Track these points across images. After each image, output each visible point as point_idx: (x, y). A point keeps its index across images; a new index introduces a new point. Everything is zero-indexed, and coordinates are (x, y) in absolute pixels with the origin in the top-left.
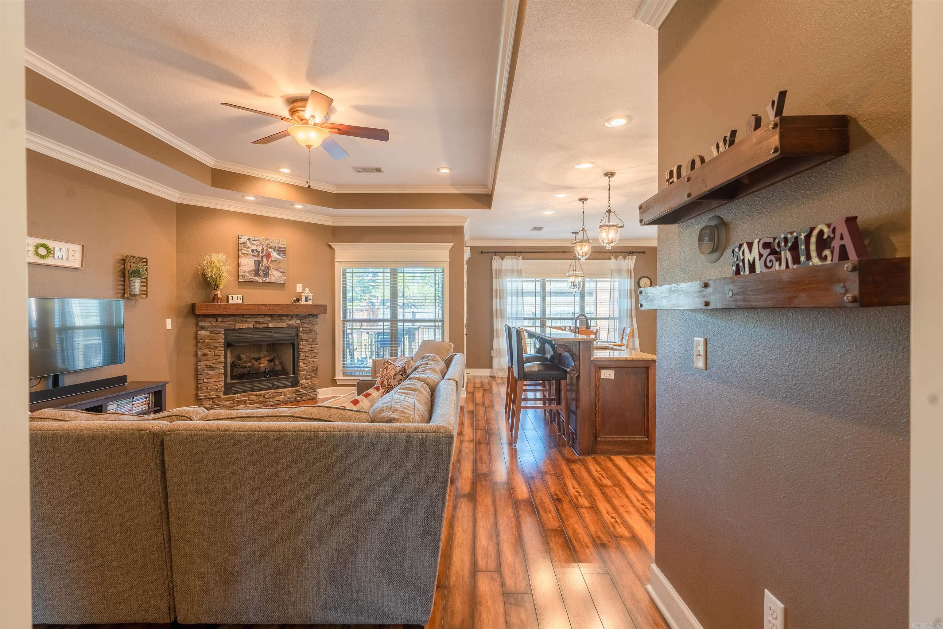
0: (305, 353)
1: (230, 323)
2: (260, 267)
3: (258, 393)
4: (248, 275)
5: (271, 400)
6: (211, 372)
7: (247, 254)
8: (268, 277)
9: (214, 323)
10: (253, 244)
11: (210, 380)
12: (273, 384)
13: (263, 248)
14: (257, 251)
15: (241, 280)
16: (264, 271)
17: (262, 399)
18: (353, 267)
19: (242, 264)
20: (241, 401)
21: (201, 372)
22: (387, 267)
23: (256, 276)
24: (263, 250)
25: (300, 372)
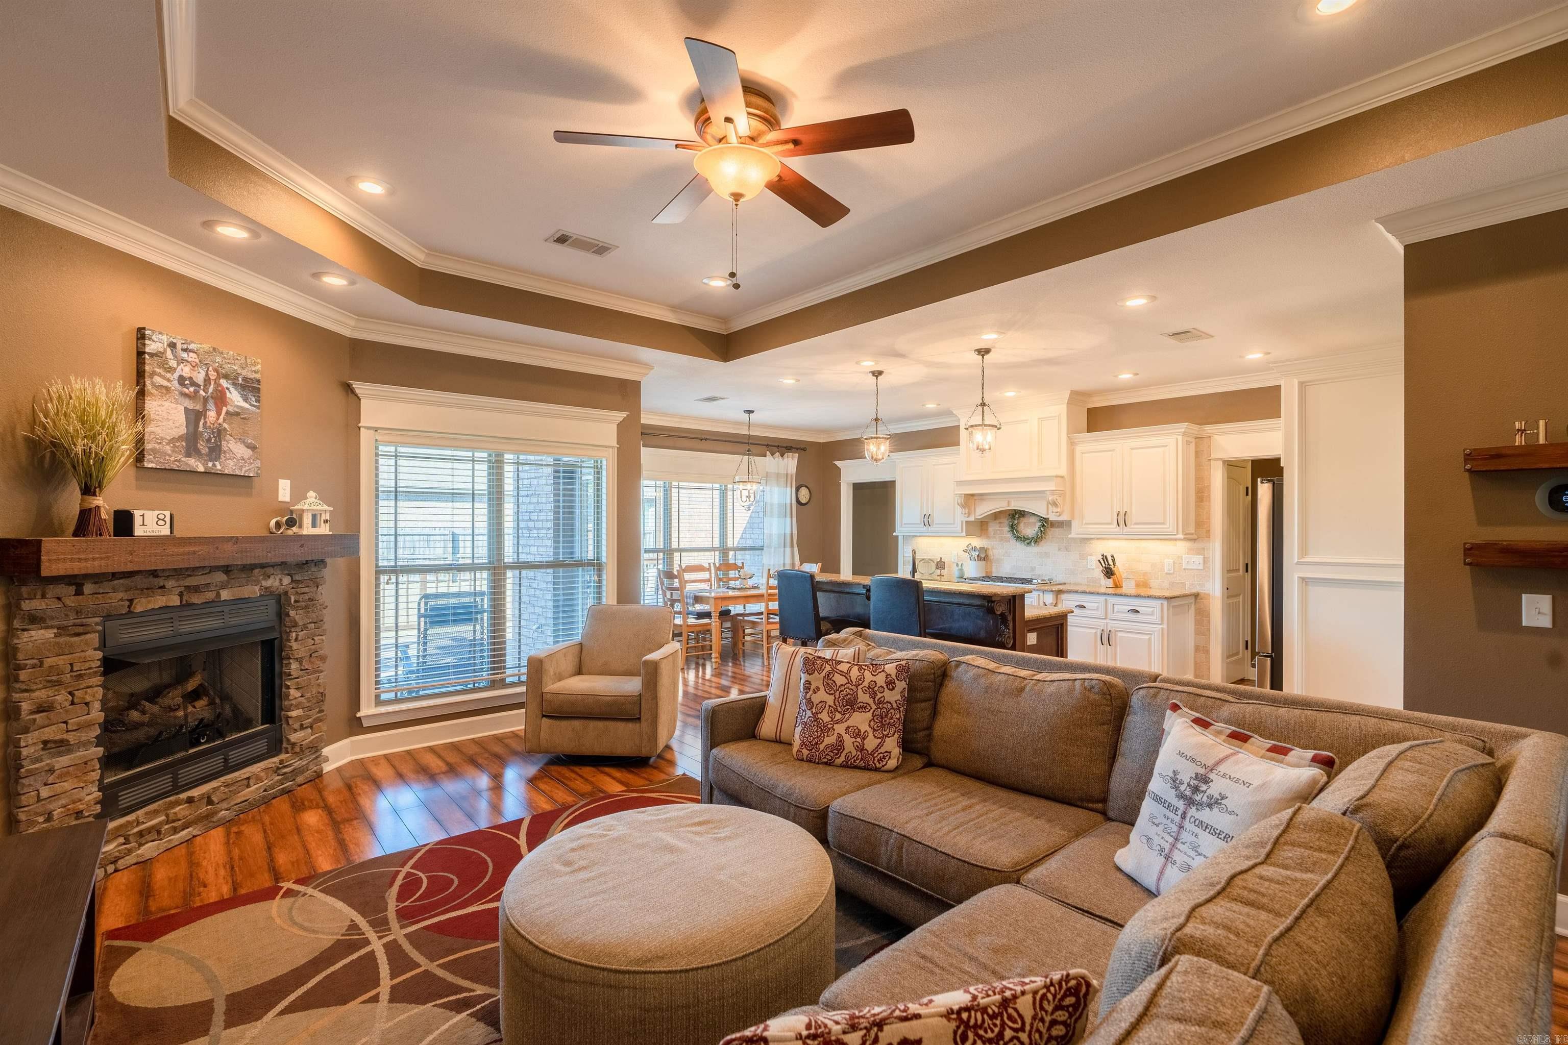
0: (300, 660)
1: (121, 595)
2: (201, 429)
3: (195, 792)
4: (168, 449)
5: (225, 805)
6: (63, 761)
7: (167, 389)
8: (218, 458)
9: (71, 601)
10: (183, 361)
11: (59, 788)
12: (226, 760)
13: (207, 375)
14: (193, 384)
15: (151, 465)
16: (209, 440)
17: (204, 809)
18: (396, 444)
19: (153, 417)
20: (149, 830)
21: (28, 766)
22: (482, 449)
23: (188, 455)
24: (207, 380)
25: (290, 714)
